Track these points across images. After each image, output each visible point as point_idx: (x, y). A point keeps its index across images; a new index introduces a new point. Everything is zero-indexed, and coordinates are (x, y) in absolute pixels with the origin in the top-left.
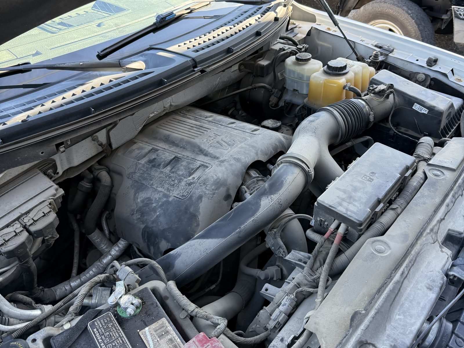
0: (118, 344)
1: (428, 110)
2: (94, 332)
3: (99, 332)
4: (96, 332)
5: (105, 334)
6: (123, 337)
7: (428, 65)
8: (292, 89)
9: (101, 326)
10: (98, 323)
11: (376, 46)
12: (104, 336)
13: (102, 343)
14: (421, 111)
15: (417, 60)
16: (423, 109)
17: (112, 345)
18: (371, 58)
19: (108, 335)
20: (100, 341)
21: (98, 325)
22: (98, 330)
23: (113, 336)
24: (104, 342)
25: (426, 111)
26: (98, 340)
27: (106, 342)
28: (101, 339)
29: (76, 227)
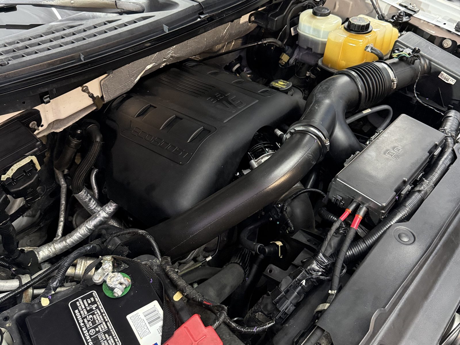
0: (102, 329)
1: (456, 81)
2: (75, 314)
3: (81, 315)
4: (78, 314)
5: (88, 316)
6: (109, 322)
7: (456, 30)
8: (306, 47)
9: (83, 307)
10: (80, 304)
11: (400, 5)
12: (87, 319)
13: (84, 327)
14: (447, 80)
15: (445, 24)
16: (450, 79)
17: (96, 330)
18: (394, 18)
19: (91, 319)
20: (82, 324)
21: (80, 305)
22: (79, 312)
23: (97, 319)
24: (86, 327)
25: (454, 82)
26: (79, 324)
27: (88, 326)
28: (84, 322)
29: (63, 183)
